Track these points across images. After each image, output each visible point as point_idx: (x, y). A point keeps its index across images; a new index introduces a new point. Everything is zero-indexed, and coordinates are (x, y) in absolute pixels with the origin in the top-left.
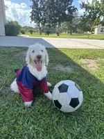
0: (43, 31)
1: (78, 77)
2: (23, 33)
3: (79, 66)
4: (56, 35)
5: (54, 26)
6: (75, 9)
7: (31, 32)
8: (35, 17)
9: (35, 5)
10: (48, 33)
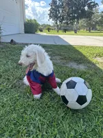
0: (60, 29)
1: (91, 75)
2: (41, 31)
3: (94, 64)
4: (73, 32)
5: (72, 23)
6: (96, 5)
7: (49, 30)
8: (54, 14)
9: (54, 2)
10: (65, 31)
